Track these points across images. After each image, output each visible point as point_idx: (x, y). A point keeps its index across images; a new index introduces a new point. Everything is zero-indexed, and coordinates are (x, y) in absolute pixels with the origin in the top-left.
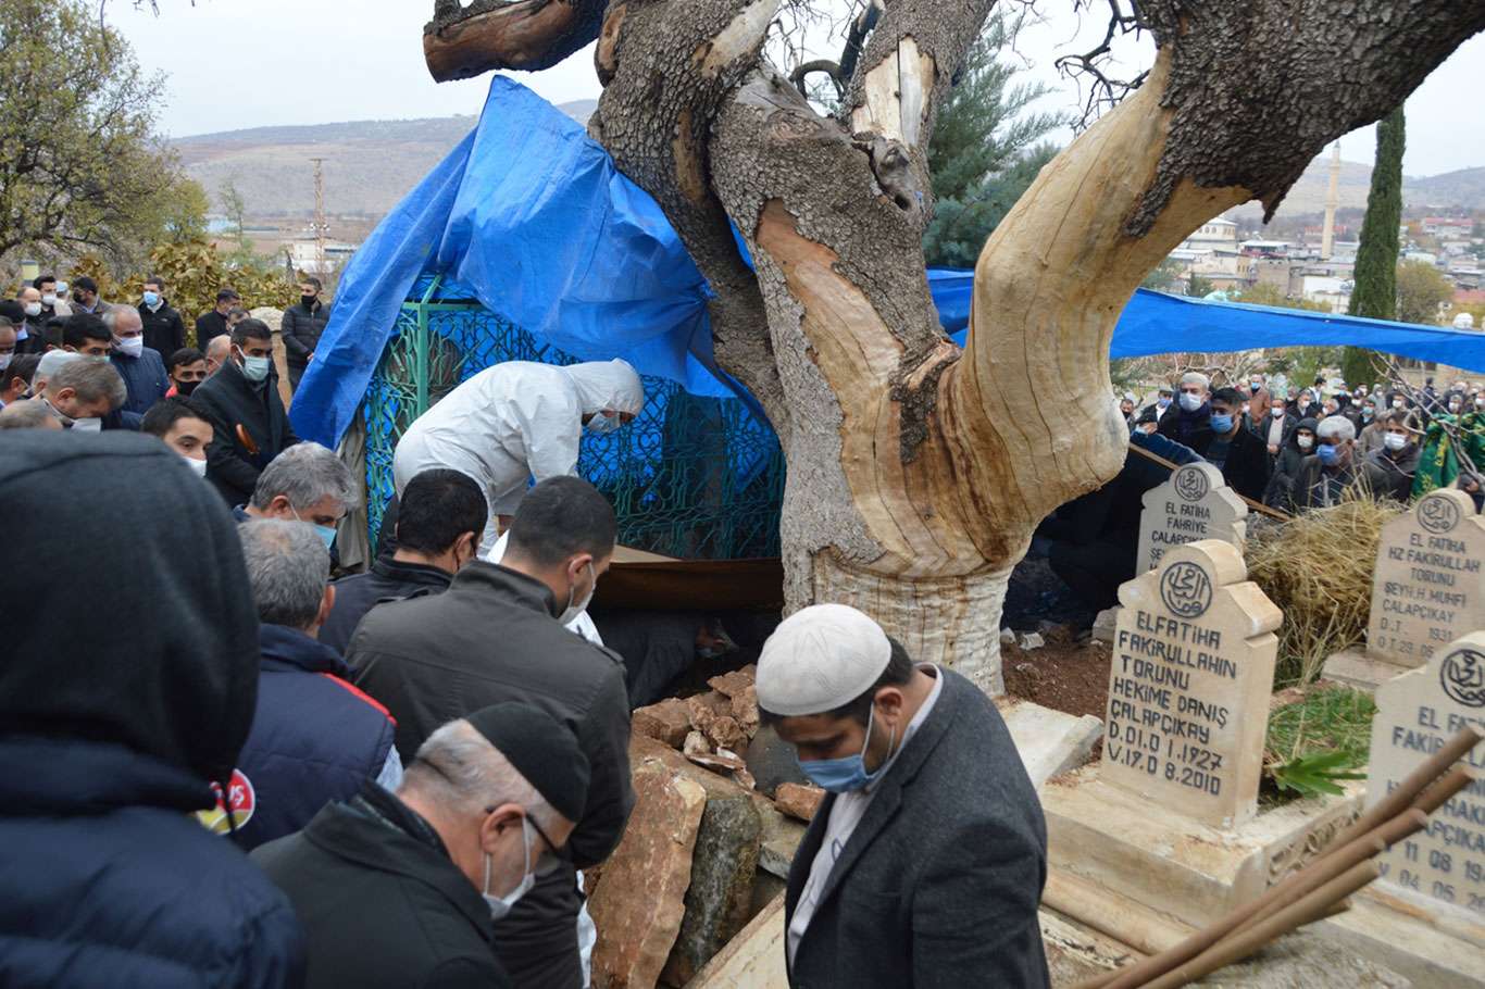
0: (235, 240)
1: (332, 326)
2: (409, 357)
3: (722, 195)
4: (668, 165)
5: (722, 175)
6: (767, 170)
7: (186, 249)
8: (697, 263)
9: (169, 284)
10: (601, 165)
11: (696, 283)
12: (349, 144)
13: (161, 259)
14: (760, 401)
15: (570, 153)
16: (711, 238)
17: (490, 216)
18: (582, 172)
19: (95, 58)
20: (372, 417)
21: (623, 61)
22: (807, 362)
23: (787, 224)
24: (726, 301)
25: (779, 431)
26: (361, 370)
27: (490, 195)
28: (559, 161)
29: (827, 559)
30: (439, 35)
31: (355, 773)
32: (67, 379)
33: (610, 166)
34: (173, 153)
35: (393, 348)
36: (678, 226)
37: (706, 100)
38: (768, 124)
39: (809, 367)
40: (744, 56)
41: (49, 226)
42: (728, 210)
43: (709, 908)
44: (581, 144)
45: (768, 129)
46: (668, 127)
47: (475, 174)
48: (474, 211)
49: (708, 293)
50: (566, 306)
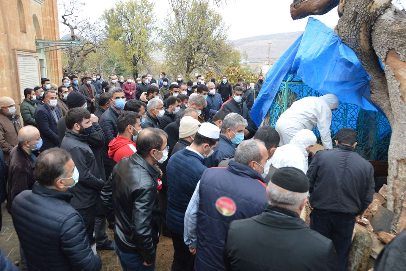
0: (245, 65)
1: (263, 88)
2: (282, 97)
3: (375, 49)
4: (358, 40)
5: (375, 42)
6: (390, 40)
7: (232, 68)
8: (366, 69)
9: (228, 77)
10: (337, 41)
11: (365, 76)
12: (278, 39)
13: (226, 70)
14: (385, 112)
15: (329, 38)
16: (371, 62)
17: (305, 57)
18: (332, 43)
19: (215, 22)
20: (272, 113)
21: (345, 9)
22: (400, 100)
23: (396, 57)
24: (375, 81)
25: (390, 122)
26: (270, 100)
27: (305, 51)
28: (325, 41)
29: (403, 163)
30: (294, 7)
31: (261, 207)
32: (194, 100)
33: (340, 41)
34: (232, 44)
35: (279, 94)
36: (361, 59)
37: (371, 19)
38: (391, 25)
39: (400, 102)
40: (385, 4)
41: (203, 63)
42: (377, 53)
43: (353, 265)
44: (332, 35)
45: (392, 27)
46: (358, 28)
47: (302, 45)
48: (301, 56)
49: (369, 79)
50: (325, 83)
